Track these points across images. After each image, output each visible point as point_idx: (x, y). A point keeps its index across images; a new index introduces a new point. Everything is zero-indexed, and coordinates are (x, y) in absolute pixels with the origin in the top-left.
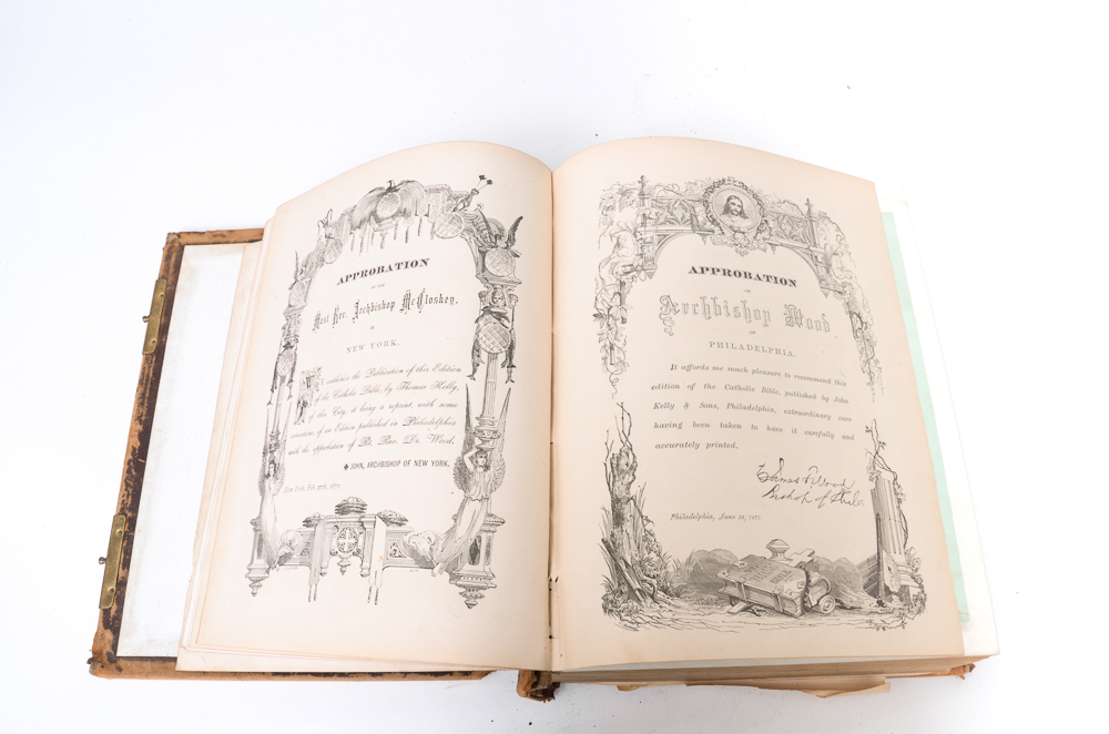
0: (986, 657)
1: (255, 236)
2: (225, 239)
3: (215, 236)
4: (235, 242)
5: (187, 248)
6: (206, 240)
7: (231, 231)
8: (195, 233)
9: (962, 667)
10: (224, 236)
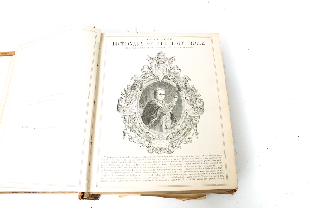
3: (3, 54)
4: (9, 56)
6: (0, 55)
7: (8, 52)
10: (6, 54)
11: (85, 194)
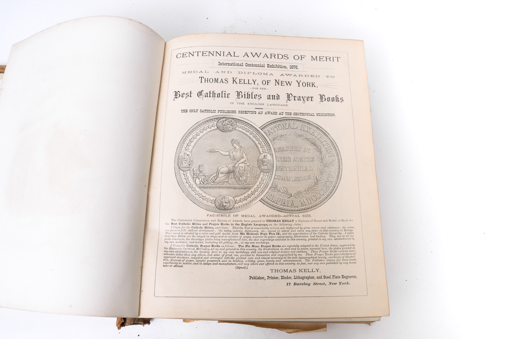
11: (127, 321)
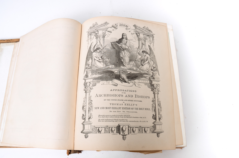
0: (184, 147)
1: (18, 41)
2: (10, 42)
3: (8, 41)
4: (12, 42)
5: (1, 44)
6: (6, 42)
7: (11, 40)
8: (3, 40)
9: (181, 148)
10: (10, 41)
11: (72, 151)
